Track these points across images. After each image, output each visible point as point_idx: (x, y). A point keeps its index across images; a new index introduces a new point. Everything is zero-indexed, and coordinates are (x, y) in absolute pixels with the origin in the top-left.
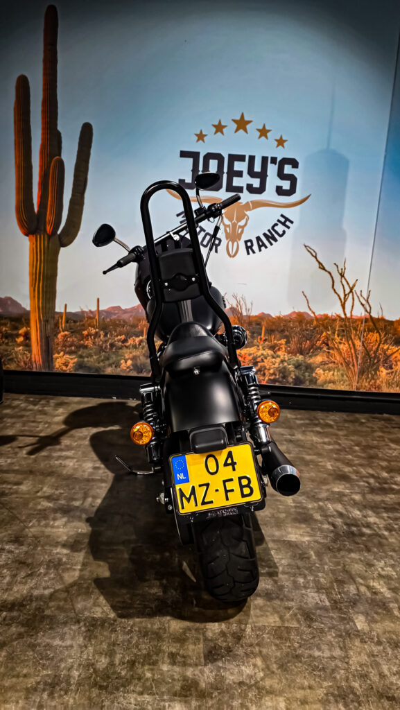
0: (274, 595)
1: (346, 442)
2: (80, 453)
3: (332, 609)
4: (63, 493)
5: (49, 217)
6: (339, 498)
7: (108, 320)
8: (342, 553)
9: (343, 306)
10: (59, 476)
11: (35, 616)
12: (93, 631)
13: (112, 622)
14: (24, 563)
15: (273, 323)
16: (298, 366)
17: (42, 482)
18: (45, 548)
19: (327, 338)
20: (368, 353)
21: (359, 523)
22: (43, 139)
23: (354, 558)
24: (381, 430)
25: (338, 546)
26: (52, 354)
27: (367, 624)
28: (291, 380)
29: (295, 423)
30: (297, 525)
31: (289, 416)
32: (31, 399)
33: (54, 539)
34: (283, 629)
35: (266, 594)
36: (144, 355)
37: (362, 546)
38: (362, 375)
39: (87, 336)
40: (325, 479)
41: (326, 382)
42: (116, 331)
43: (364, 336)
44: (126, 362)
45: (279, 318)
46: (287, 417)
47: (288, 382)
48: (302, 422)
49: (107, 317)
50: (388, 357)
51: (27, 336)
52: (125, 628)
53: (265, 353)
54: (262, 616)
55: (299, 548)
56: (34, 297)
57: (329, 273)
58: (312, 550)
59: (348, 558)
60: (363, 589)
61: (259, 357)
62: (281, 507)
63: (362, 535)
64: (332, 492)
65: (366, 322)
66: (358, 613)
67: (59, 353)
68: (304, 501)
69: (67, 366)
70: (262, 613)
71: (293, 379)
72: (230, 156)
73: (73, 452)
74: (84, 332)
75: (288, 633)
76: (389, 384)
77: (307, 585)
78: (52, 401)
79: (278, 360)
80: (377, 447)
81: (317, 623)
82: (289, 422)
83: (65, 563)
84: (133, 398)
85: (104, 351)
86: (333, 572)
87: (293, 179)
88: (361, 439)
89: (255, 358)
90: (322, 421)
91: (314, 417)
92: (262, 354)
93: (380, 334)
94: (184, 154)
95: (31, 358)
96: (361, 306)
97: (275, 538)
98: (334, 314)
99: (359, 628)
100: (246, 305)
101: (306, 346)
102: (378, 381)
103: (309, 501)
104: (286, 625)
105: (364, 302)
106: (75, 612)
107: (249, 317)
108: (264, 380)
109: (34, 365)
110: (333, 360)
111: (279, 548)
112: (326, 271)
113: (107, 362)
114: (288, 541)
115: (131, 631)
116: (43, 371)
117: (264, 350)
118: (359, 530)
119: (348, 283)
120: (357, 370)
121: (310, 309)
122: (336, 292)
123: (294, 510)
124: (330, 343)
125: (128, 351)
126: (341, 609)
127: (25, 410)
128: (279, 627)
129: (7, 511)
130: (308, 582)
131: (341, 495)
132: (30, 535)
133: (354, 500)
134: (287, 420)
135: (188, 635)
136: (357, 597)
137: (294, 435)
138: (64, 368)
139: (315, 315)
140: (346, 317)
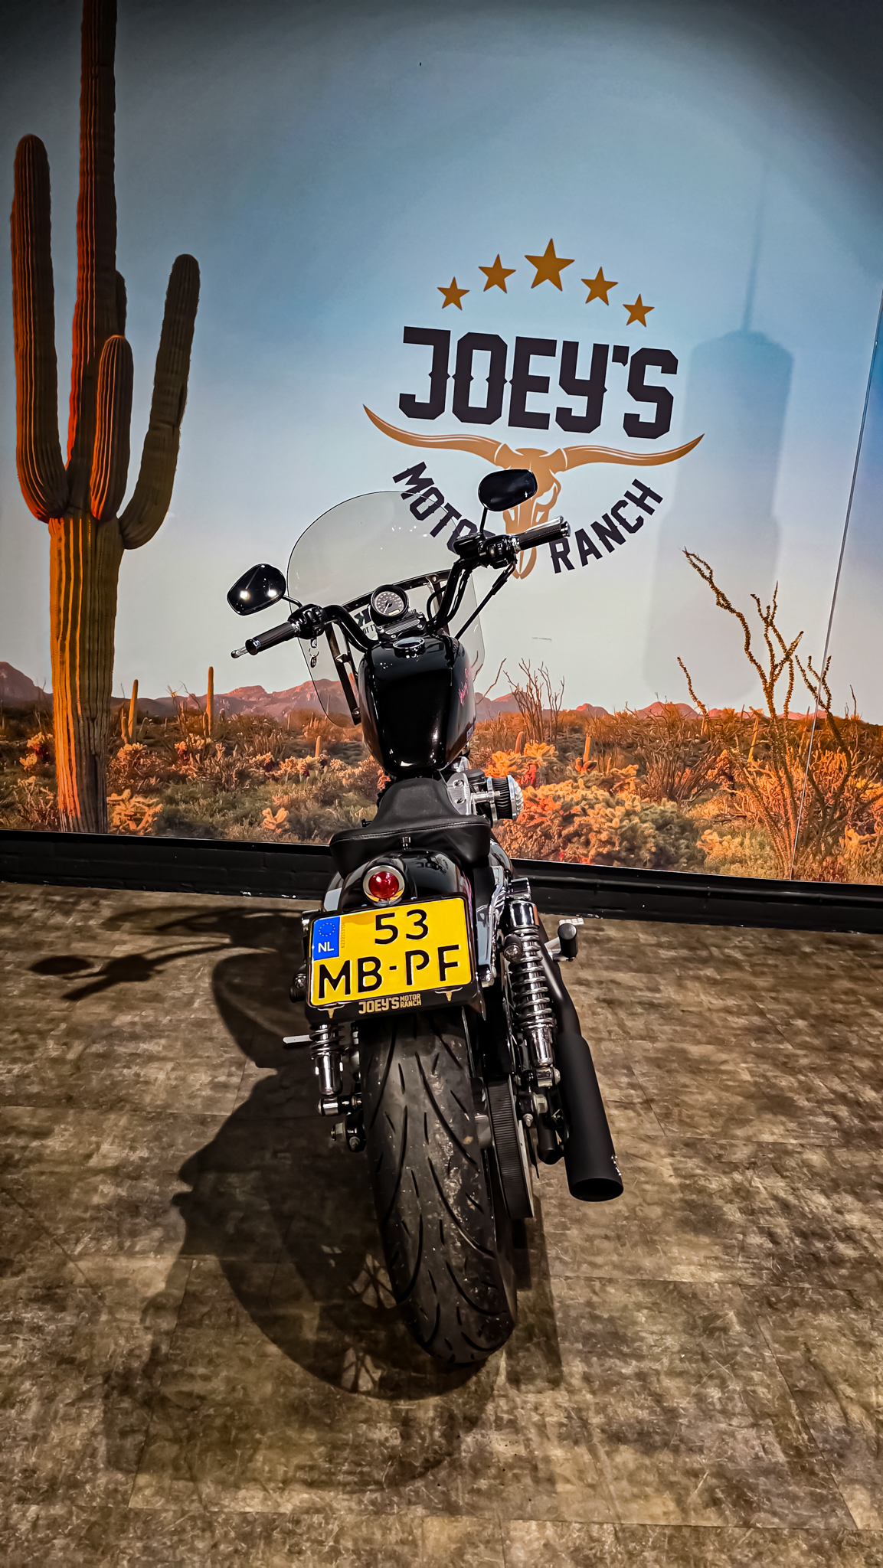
0: (657, 1438)
1: (776, 1007)
2: (179, 1045)
3: (794, 1474)
4: (147, 1160)
5: (98, 477)
6: (774, 1160)
7: (234, 717)
8: (801, 1314)
9: (769, 692)
10: (136, 1109)
11: (105, 1512)
12: (247, 1554)
13: (290, 1526)
14: (71, 1361)
15: (611, 728)
16: (662, 825)
17: (96, 1128)
18: (118, 1316)
19: (730, 762)
20: (820, 798)
21: (829, 1227)
22: (80, 293)
23: (828, 1329)
24: (848, 973)
25: (789, 1293)
26: (105, 795)
27: (875, 1514)
28: (645, 855)
29: (656, 956)
30: (691, 1237)
31: (643, 937)
32: (58, 898)
33: (136, 1291)
34: (686, 1532)
35: (641, 1434)
36: (315, 797)
37: (842, 1293)
38: (806, 846)
39: (185, 753)
40: (740, 1108)
41: (723, 862)
42: (251, 743)
43: (812, 760)
44: (274, 814)
45: (623, 716)
46: (638, 940)
47: (640, 860)
48: (672, 953)
49: (231, 711)
50: (865, 806)
51: (46, 753)
52: (321, 1543)
53: (591, 796)
54: (635, 1497)
55: (701, 1302)
56: (63, 663)
57: (740, 615)
58: (732, 1307)
59: (814, 1327)
60: (856, 1413)
61: (577, 804)
62: (647, 1187)
63: (838, 1261)
64: (760, 1144)
65: (817, 728)
66: (852, 1481)
67: (120, 793)
68: (699, 1171)
69: (138, 821)
70: (635, 1490)
71: (654, 853)
72: (520, 341)
73: (163, 1041)
74: (176, 745)
75: (700, 1544)
76: (865, 867)
77: (730, 1407)
78: (104, 902)
79: (619, 811)
80: (846, 1020)
81: (762, 1515)
82: (644, 954)
83: (168, 1359)
84: (290, 896)
85: (223, 788)
86: (785, 1367)
87: (663, 399)
88: (808, 998)
89: (566, 807)
90: (715, 951)
91: (698, 941)
92: (584, 798)
93: (848, 755)
94: (413, 336)
95: (54, 806)
96: (810, 692)
97: (645, 1277)
98: (749, 711)
99: (860, 1526)
100: (549, 688)
101: (683, 781)
102: (840, 860)
103: (710, 1172)
104: (693, 1523)
105: (815, 683)
106: (200, 1500)
107: (557, 713)
108: (586, 856)
109: (64, 820)
110: (742, 811)
111: (655, 1304)
112: (733, 611)
113: (231, 814)
114: (675, 1283)
115: (335, 1553)
116: (84, 832)
117: (589, 787)
118: (830, 1249)
119: (781, 640)
120: (794, 835)
121: (695, 698)
122: (753, 660)
123: (680, 1195)
124: (736, 773)
125: (279, 787)
126: (812, 1473)
127: (44, 927)
128: (678, 1528)
129: (21, 1210)
130: (731, 1399)
131: (781, 1150)
132: (80, 1279)
133: (807, 1164)
134: (638, 949)
135: (468, 1557)
136: (847, 1438)
137: (658, 990)
138: (133, 826)
139: (705, 711)
140: (775, 716)
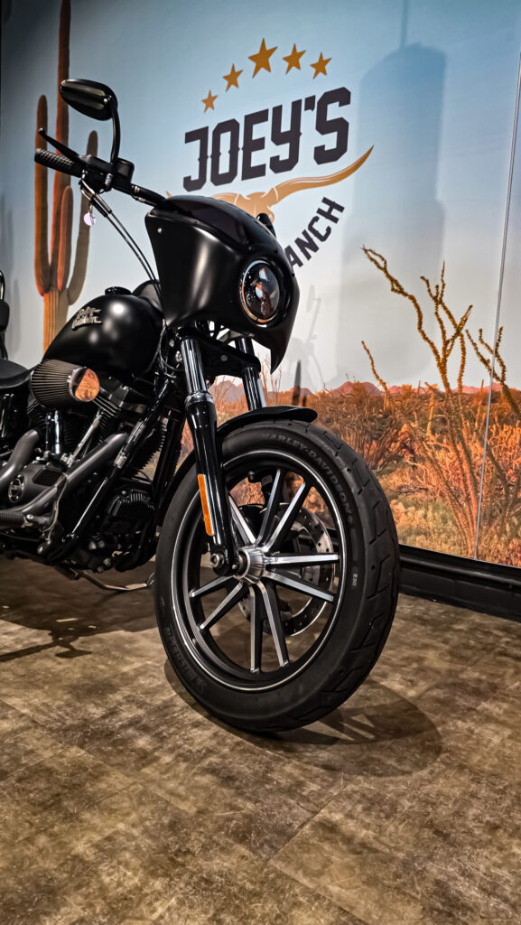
5: (60, 268)
9: (442, 368)
19: (411, 436)
38: (490, 524)
43: (490, 434)
45: (323, 395)
57: (412, 298)
65: (493, 401)
87: (341, 127)
96: (482, 366)
98: (423, 386)
101: (371, 452)
105: (488, 356)
107: (277, 394)
110: (423, 483)
112: (405, 295)
119: (451, 317)
121: (377, 377)
122: (426, 338)
124: (416, 446)
139: (386, 389)
140: (449, 390)
